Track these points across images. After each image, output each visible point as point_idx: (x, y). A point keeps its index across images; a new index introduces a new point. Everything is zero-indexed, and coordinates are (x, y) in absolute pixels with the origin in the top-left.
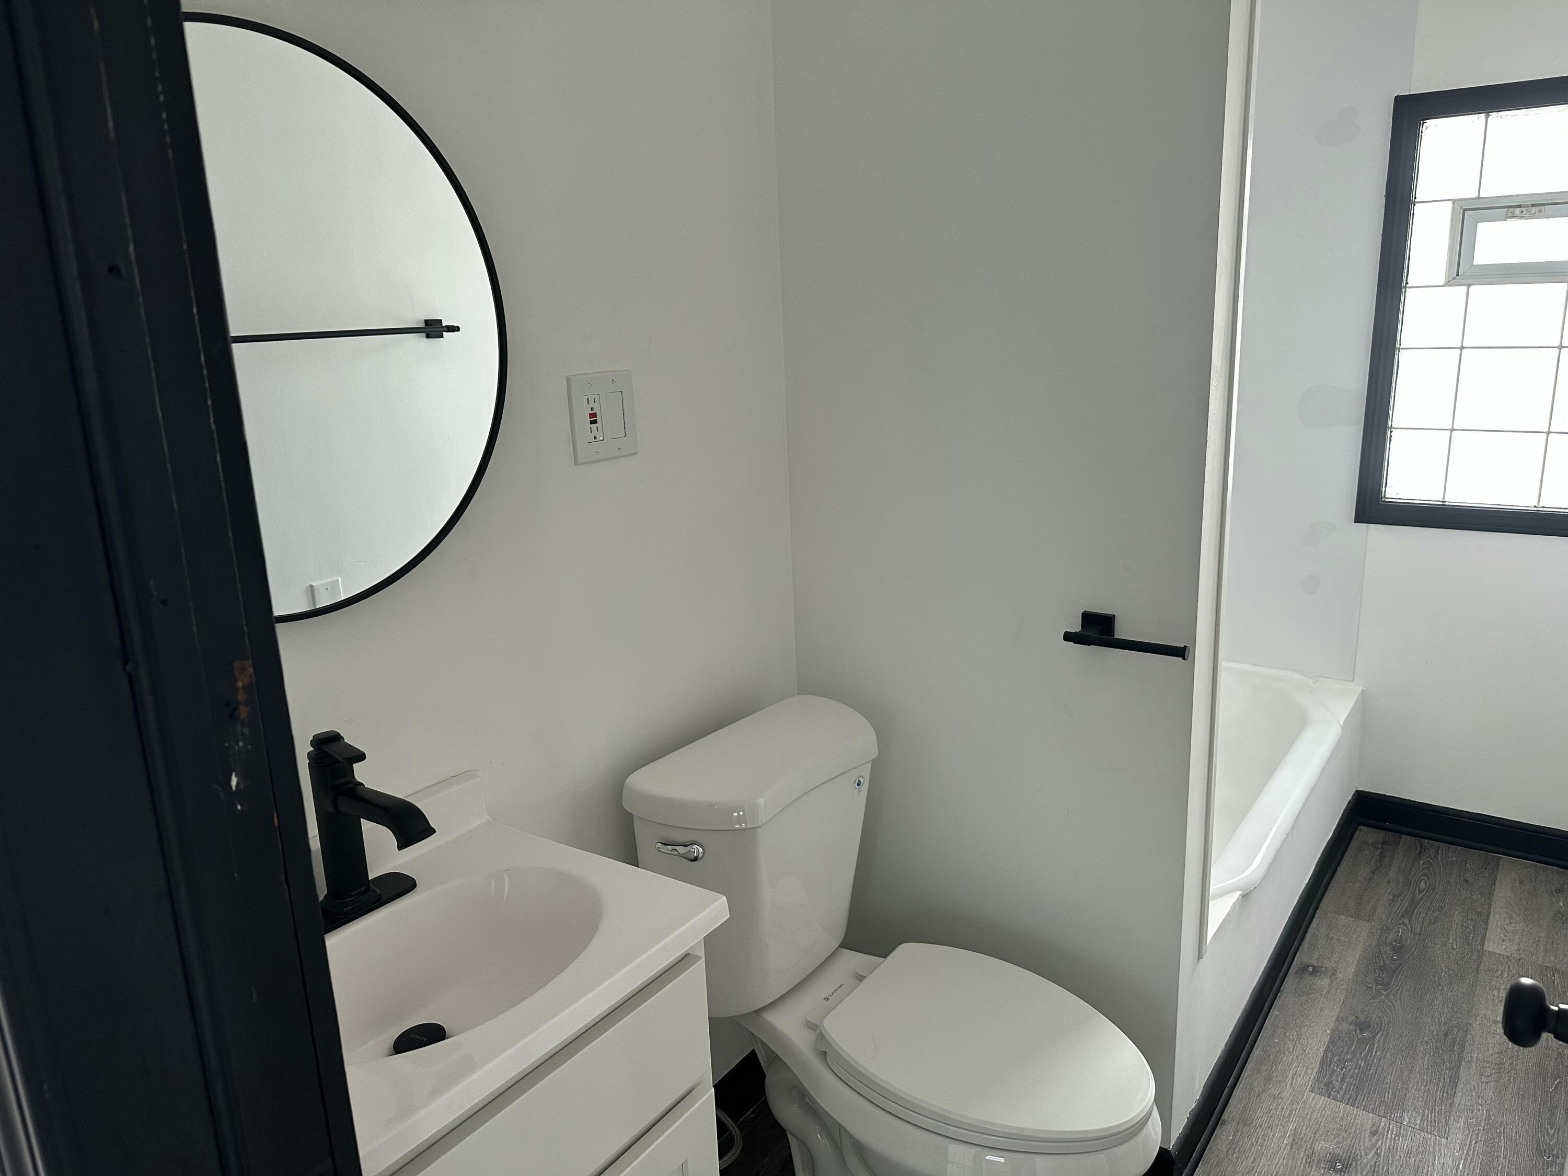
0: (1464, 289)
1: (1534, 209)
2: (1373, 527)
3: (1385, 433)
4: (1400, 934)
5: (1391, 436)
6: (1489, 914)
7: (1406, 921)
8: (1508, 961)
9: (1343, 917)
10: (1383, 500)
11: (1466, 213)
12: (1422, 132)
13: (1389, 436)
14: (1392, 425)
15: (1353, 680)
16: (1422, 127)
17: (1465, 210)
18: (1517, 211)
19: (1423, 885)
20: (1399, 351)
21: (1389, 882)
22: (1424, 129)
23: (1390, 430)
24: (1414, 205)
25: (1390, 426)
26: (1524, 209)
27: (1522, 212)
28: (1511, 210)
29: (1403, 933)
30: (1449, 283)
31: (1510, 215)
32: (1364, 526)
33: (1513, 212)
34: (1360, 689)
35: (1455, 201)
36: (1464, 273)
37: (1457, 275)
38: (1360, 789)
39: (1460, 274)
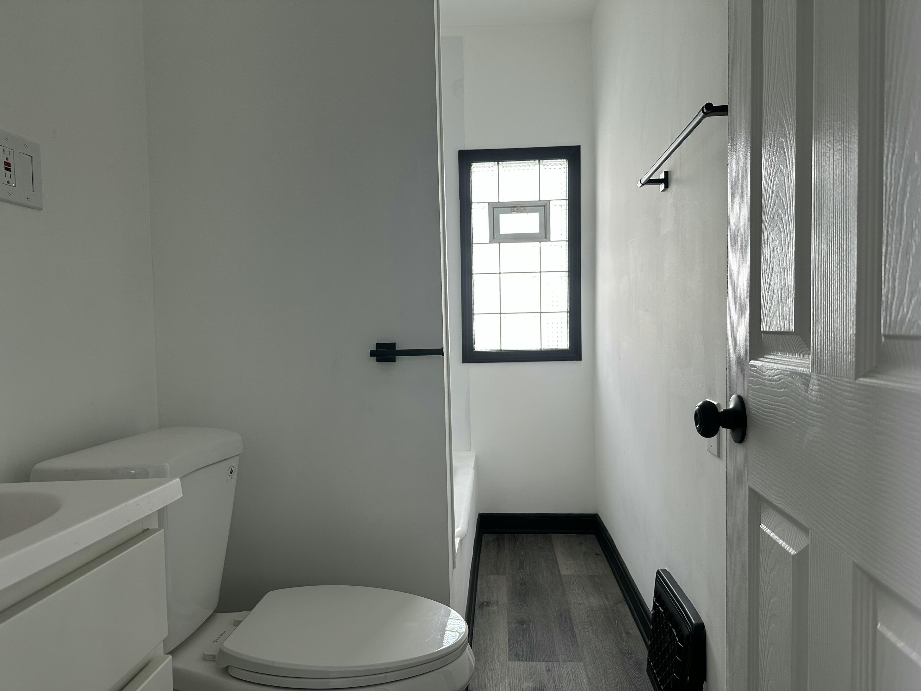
0: (497, 245)
1: (522, 209)
2: (471, 365)
7: (522, 571)
9: (491, 576)
10: (475, 350)
11: (494, 209)
13: (473, 319)
14: (474, 313)
15: (471, 450)
17: (494, 208)
18: (515, 209)
19: (523, 554)
20: (473, 275)
21: (507, 556)
22: (472, 167)
23: (473, 316)
24: (472, 205)
26: (518, 208)
27: (517, 209)
28: (513, 208)
29: (522, 576)
30: (490, 242)
31: (513, 210)
32: (467, 364)
33: (514, 209)
34: (474, 454)
35: (489, 203)
36: (496, 237)
37: (494, 238)
38: (481, 512)
39: (495, 238)
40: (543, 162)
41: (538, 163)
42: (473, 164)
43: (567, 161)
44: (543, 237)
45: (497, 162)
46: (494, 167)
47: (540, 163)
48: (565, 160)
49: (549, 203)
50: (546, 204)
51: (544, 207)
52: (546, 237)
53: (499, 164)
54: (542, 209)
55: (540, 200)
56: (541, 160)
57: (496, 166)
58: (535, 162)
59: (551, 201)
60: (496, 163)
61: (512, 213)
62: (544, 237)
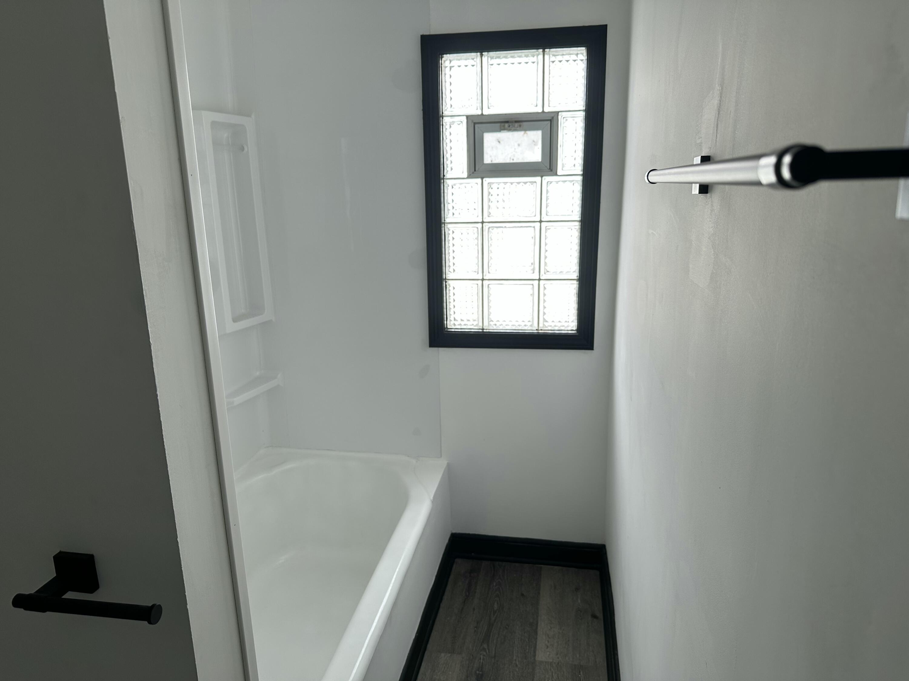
0: (479, 180)
1: (516, 125)
2: (441, 350)
3: (442, 284)
4: (481, 661)
5: (446, 285)
6: (537, 624)
7: (485, 646)
8: (552, 668)
9: (443, 655)
10: (446, 330)
11: (476, 126)
12: (441, 64)
13: (444, 285)
14: (445, 277)
15: (441, 456)
16: (441, 61)
17: (475, 124)
18: (507, 125)
19: (496, 606)
20: (444, 225)
21: (474, 609)
22: (443, 62)
23: (444, 281)
24: (442, 118)
25: (444, 278)
26: (510, 124)
27: (509, 126)
28: (503, 124)
29: (483, 659)
30: (470, 176)
31: (502, 128)
32: (436, 349)
33: (504, 126)
34: (445, 463)
35: (468, 117)
36: (479, 169)
37: (475, 170)
38: (454, 532)
39: (477, 169)
40: (549, 51)
41: (542, 53)
42: (445, 56)
43: (586, 49)
44: (546, 168)
45: (480, 52)
46: (475, 60)
47: (546, 53)
48: (584, 48)
49: (556, 115)
50: (553, 118)
51: (549, 122)
52: (551, 168)
53: (483, 55)
54: (548, 123)
55: (543, 112)
56: (547, 48)
57: (479, 58)
58: (537, 51)
59: (560, 113)
60: (479, 54)
61: (502, 131)
62: (549, 167)
